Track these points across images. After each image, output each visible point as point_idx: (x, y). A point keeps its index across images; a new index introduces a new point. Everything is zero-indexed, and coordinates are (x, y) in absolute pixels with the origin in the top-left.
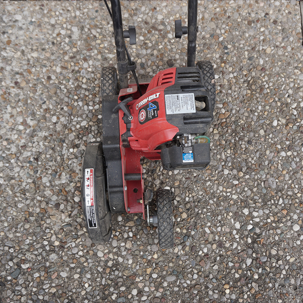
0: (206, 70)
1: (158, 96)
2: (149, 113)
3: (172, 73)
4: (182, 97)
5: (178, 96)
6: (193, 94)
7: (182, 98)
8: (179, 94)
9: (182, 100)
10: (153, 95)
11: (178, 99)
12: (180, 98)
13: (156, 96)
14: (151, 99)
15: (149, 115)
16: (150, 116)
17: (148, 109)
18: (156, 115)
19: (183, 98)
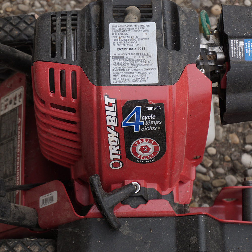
0: (11, 30)
1: (112, 101)
2: (146, 129)
3: (52, 71)
4: (116, 47)
5: (115, 57)
6: (111, 25)
7: (119, 49)
8: (111, 55)
9: (125, 49)
10: (107, 113)
11: (123, 57)
12: (121, 52)
13: (110, 105)
14: (114, 118)
15: (151, 128)
16: (153, 126)
17: (137, 129)
18: (158, 108)
19: (120, 47)
